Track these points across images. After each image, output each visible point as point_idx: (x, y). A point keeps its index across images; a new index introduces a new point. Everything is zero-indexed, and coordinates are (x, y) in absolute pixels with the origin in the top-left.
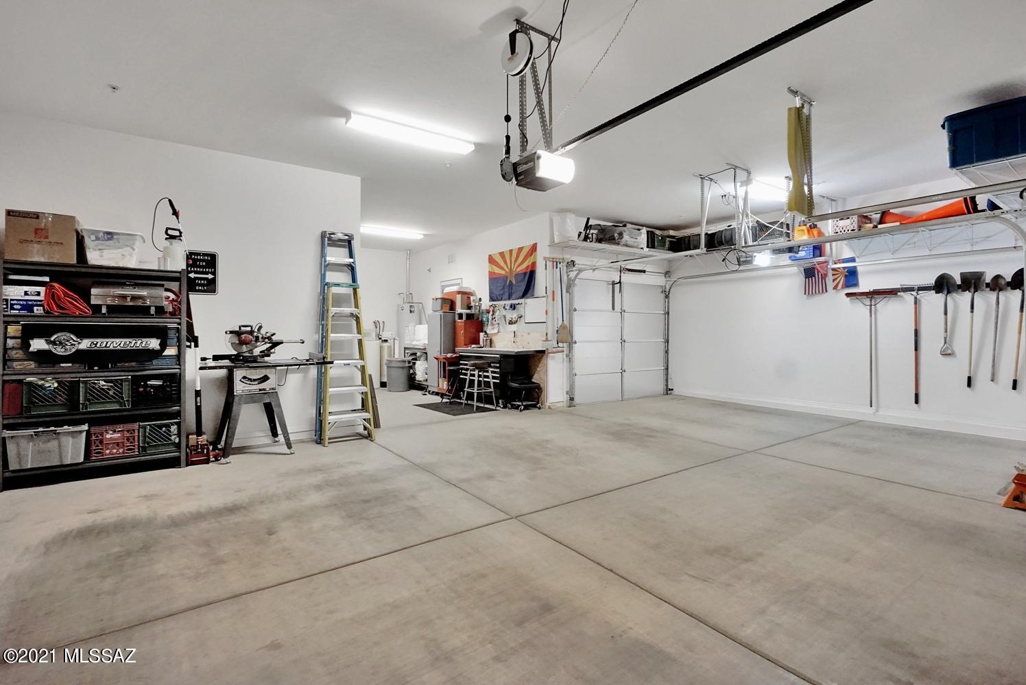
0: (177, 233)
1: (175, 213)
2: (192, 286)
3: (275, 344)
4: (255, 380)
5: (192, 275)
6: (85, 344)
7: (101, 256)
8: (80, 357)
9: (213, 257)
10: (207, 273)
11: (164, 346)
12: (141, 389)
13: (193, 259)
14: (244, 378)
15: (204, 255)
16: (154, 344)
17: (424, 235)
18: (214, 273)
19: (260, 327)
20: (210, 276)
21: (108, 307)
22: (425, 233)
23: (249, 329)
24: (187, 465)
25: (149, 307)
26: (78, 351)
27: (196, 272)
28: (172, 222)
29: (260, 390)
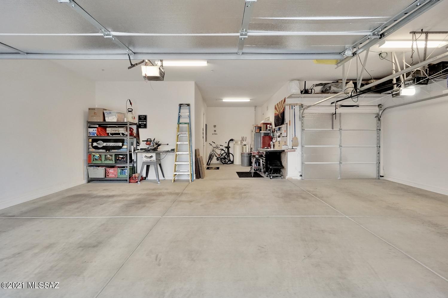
0: (131, 110)
1: (131, 104)
2: (139, 126)
3: (159, 145)
4: (148, 157)
5: (140, 123)
6: (105, 144)
7: (108, 119)
8: (104, 148)
9: (146, 116)
10: (144, 122)
11: (123, 145)
12: (118, 158)
13: (140, 118)
14: (145, 156)
15: (144, 116)
16: (120, 144)
17: (250, 99)
18: (146, 122)
19: (154, 139)
20: (145, 123)
21: (111, 133)
22: (252, 98)
23: (150, 140)
24: (129, 183)
25: (120, 133)
26: (103, 146)
27: (141, 122)
28: (129, 106)
29: (151, 161)
